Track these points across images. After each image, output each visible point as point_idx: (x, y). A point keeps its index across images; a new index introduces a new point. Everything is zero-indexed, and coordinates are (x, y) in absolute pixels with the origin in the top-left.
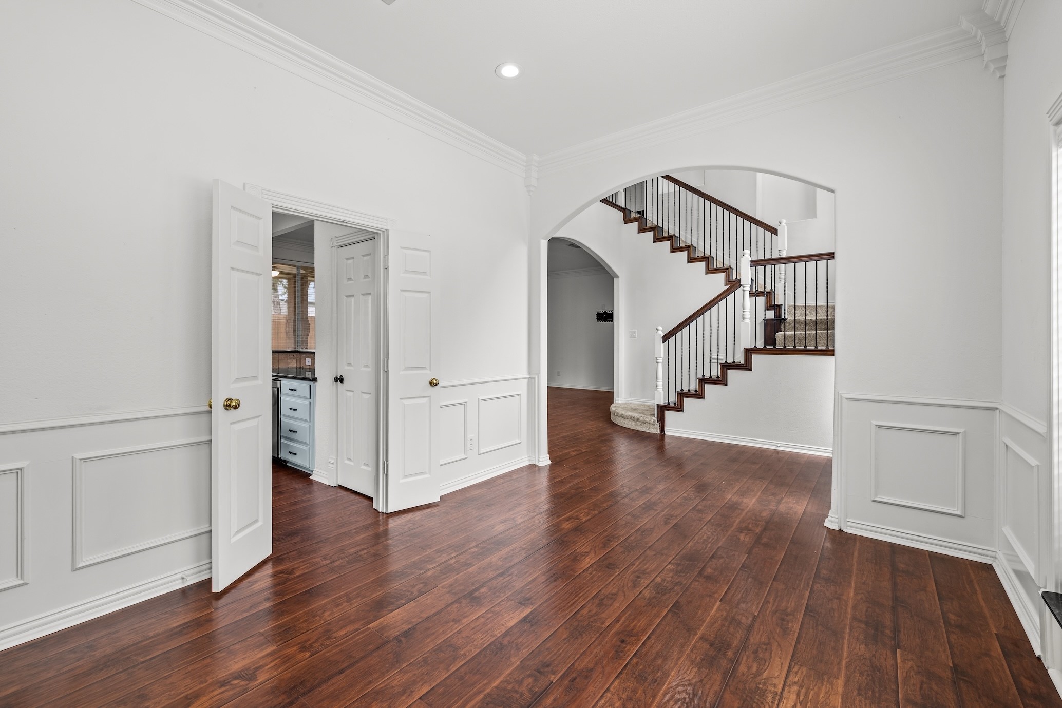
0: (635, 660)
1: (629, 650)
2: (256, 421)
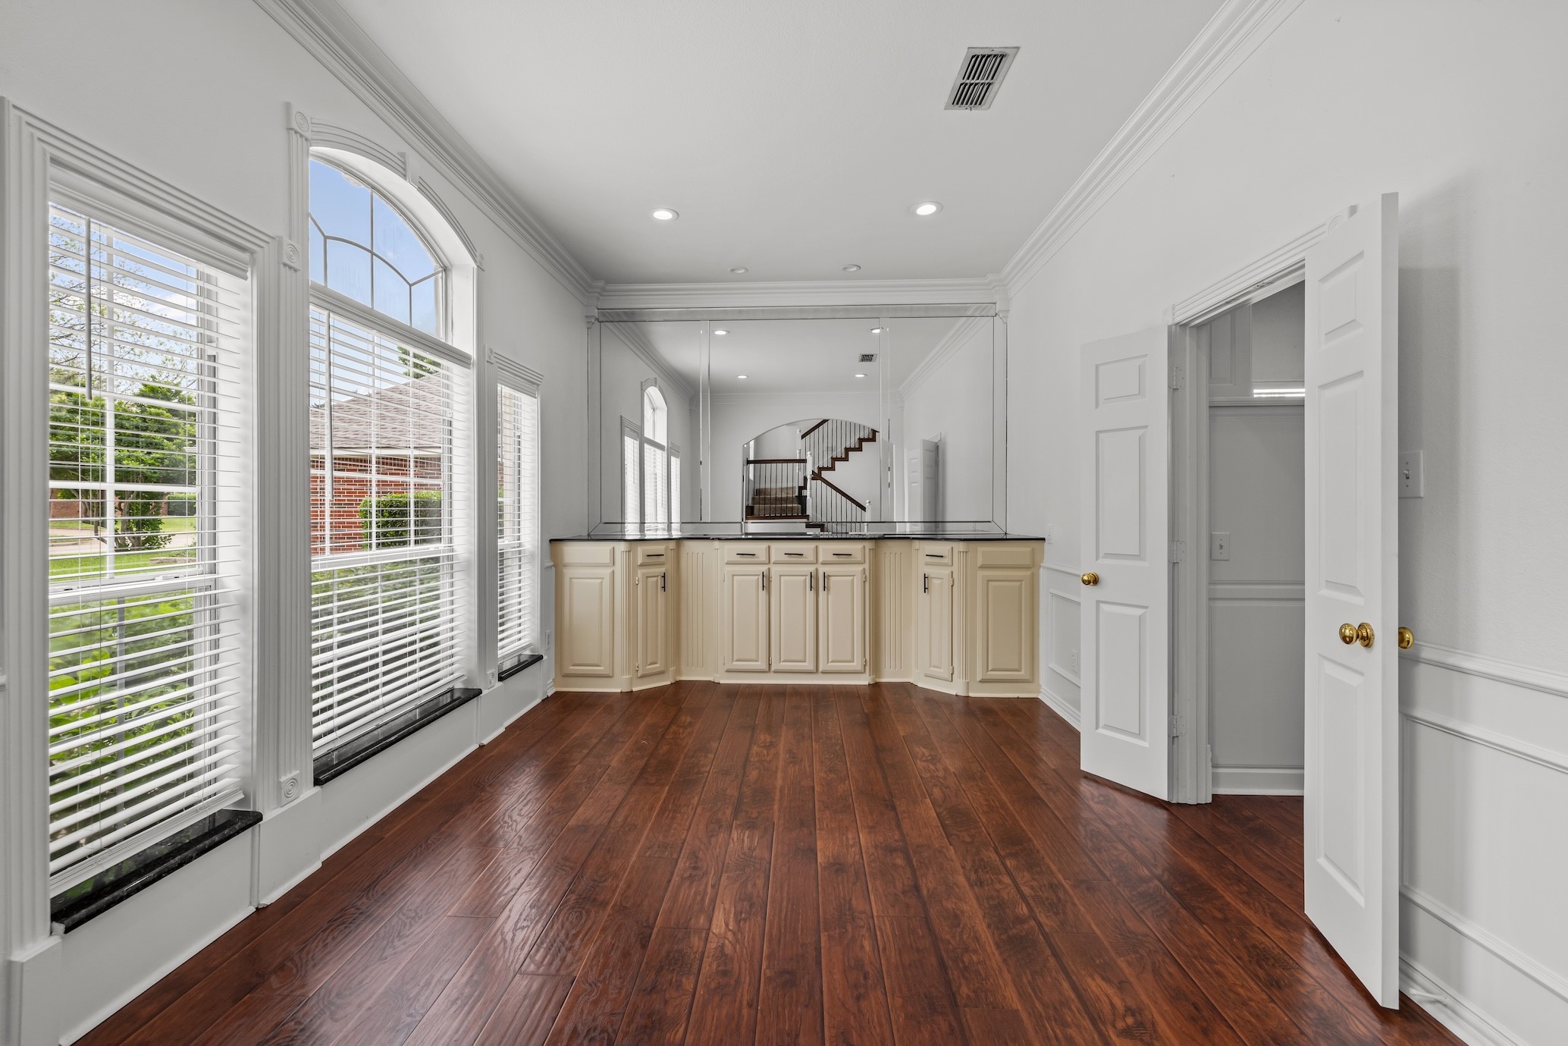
0: (675, 856)
1: (685, 863)
2: (1139, 612)
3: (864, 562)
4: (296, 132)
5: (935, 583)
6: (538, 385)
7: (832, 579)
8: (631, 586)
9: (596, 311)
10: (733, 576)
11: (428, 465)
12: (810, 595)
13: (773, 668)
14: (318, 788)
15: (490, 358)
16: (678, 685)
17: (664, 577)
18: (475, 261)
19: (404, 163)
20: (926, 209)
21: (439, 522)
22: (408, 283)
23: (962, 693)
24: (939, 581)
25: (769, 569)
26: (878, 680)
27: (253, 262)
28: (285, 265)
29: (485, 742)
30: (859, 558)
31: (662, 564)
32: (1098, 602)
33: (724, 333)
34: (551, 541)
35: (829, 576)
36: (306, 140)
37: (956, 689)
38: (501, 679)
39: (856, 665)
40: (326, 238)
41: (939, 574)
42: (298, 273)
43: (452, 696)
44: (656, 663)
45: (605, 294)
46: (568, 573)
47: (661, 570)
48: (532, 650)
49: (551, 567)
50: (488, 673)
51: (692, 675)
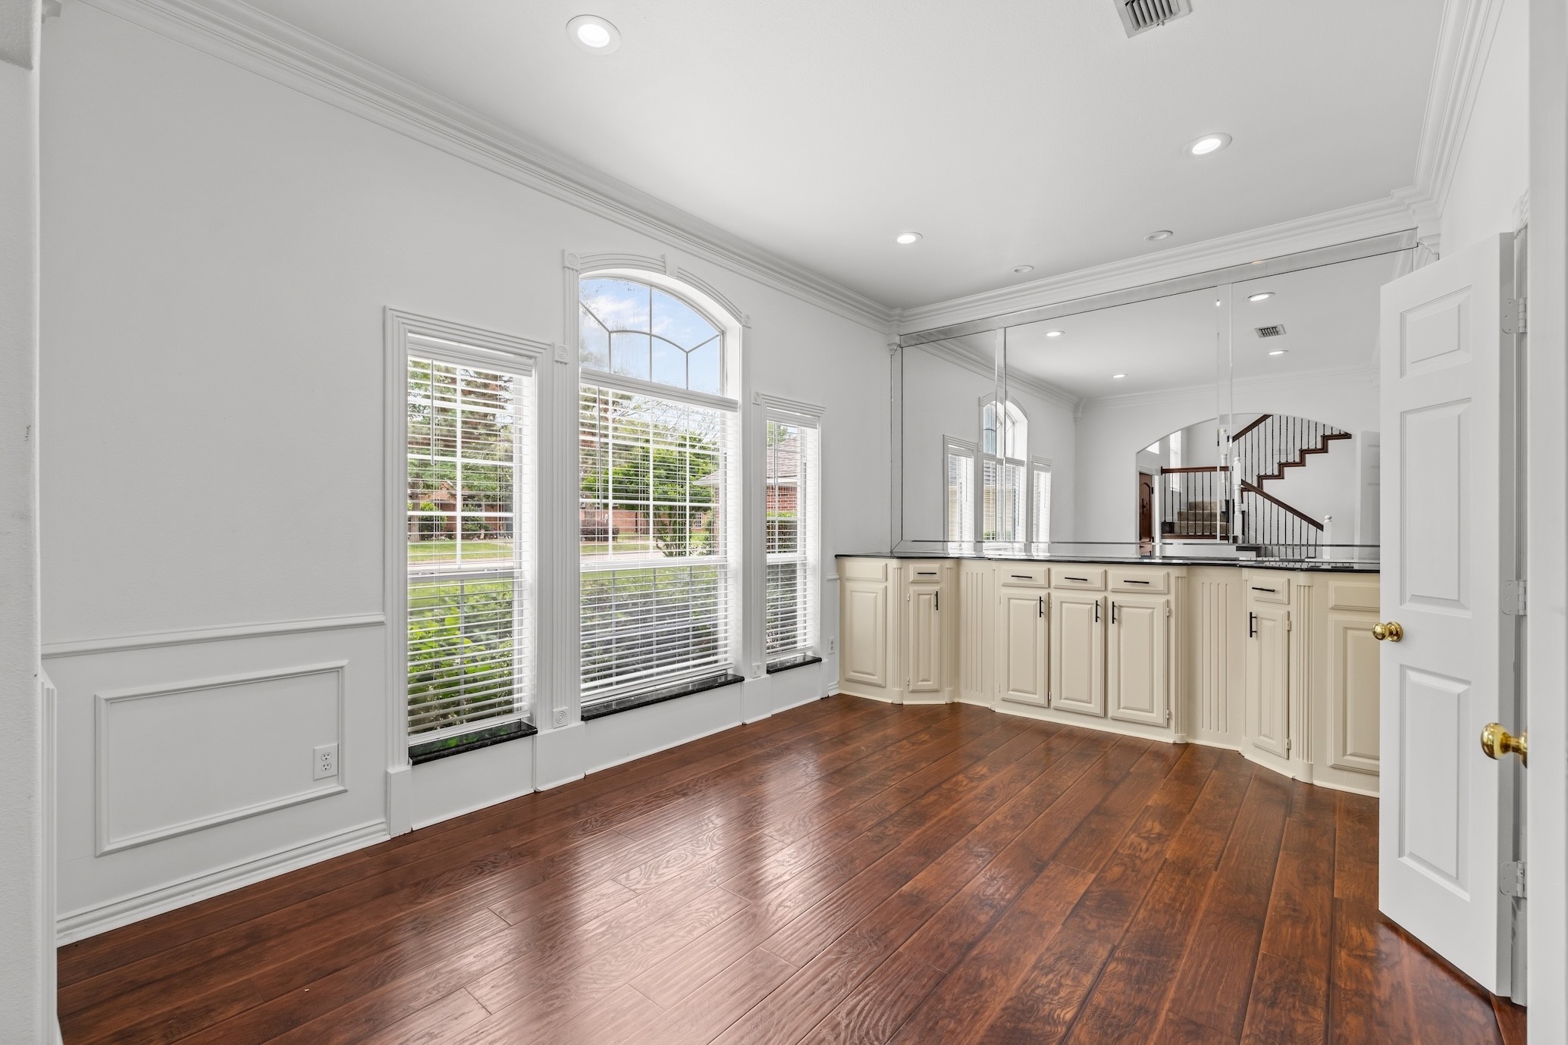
2: (1460, 688)
3: (1169, 593)
4: (569, 268)
5: (1265, 626)
6: (819, 417)
7: (1124, 610)
8: (902, 602)
9: (898, 337)
10: (1009, 599)
11: (787, 491)
12: (1097, 627)
13: (1053, 704)
14: (583, 722)
15: (755, 400)
16: (955, 708)
17: (937, 595)
18: (740, 322)
19: (664, 262)
20: (1207, 145)
21: (795, 540)
22: (685, 351)
23: (1302, 778)
24: (1271, 623)
25: (1049, 594)
26: (1190, 741)
27: (536, 363)
28: (557, 362)
29: (748, 722)
30: (1161, 587)
31: (937, 582)
32: (1403, 668)
33: (1058, 334)
34: (836, 556)
35: (1120, 606)
36: (577, 271)
37: (1293, 769)
38: (768, 672)
39: (1157, 716)
40: (610, 333)
41: (1271, 614)
42: (568, 365)
43: (726, 678)
44: (929, 681)
45: (904, 320)
46: (849, 585)
47: (936, 588)
48: (814, 653)
49: (836, 579)
50: (754, 664)
51: (970, 698)
